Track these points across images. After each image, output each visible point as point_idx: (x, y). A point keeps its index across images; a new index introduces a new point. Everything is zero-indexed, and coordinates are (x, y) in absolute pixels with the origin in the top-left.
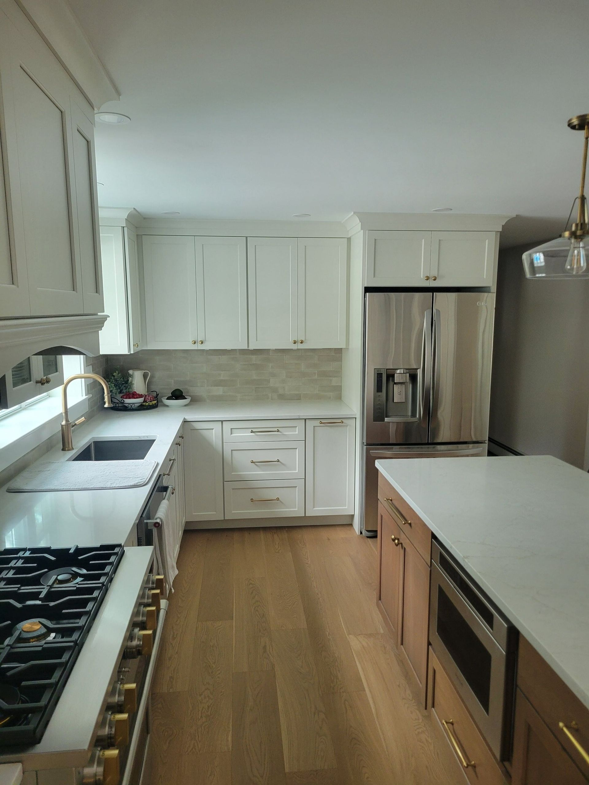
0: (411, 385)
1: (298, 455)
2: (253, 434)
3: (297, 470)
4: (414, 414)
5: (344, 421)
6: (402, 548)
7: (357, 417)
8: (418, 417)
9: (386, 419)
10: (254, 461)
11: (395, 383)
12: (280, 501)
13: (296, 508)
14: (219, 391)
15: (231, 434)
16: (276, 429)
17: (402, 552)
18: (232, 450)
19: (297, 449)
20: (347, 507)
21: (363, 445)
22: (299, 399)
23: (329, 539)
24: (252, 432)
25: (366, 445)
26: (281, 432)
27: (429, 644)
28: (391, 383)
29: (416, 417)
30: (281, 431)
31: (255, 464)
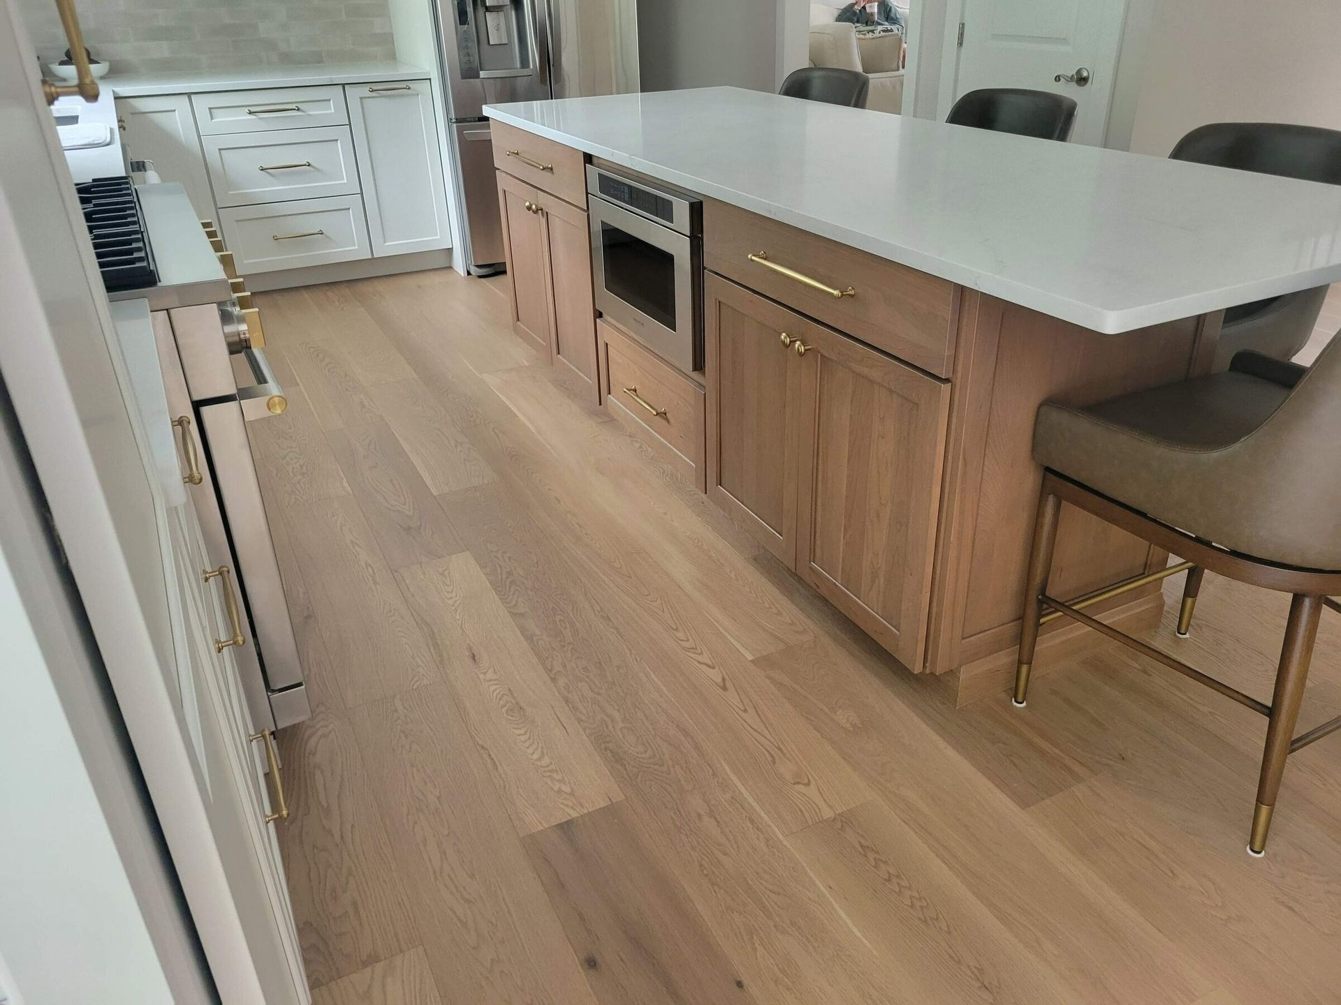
0: (513, 13)
1: (341, 151)
2: (252, 117)
3: (344, 179)
4: (524, 63)
5: (410, 84)
6: (543, 215)
7: (432, 77)
8: (532, 67)
9: (482, 74)
10: (265, 167)
11: (488, 9)
12: (326, 236)
13: (355, 246)
14: (161, 50)
15: (212, 119)
16: (293, 106)
17: (544, 221)
18: (220, 150)
19: (339, 141)
20: (438, 237)
21: (450, 124)
22: (320, 62)
23: (419, 287)
24: (250, 113)
25: (456, 122)
26: (304, 112)
27: (599, 315)
28: (481, 10)
29: (528, 67)
30: (304, 110)
31: (268, 173)
